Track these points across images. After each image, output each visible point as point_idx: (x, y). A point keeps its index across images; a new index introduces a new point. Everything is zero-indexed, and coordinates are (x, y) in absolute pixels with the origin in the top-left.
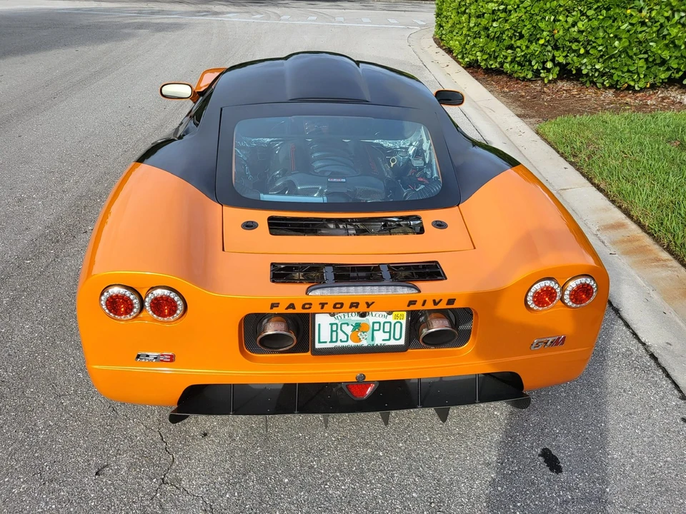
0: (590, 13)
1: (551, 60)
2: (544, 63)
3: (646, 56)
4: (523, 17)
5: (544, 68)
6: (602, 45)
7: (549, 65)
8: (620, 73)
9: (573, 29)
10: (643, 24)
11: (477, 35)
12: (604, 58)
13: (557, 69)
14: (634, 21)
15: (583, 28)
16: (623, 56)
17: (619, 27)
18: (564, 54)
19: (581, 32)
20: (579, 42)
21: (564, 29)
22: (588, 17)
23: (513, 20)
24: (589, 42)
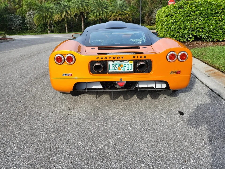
0: (202, 19)
1: (191, 35)
2: (189, 36)
3: (222, 30)
4: (181, 23)
5: (189, 37)
6: (207, 28)
7: (191, 36)
8: (214, 36)
9: (197, 25)
10: (220, 20)
11: (168, 30)
12: (208, 32)
13: (194, 37)
14: (216, 20)
15: (200, 24)
16: (214, 31)
17: (212, 22)
18: (195, 32)
19: (200, 25)
20: (199, 28)
21: (194, 25)
22: (201, 20)
23: (178, 24)
24: (203, 28)
